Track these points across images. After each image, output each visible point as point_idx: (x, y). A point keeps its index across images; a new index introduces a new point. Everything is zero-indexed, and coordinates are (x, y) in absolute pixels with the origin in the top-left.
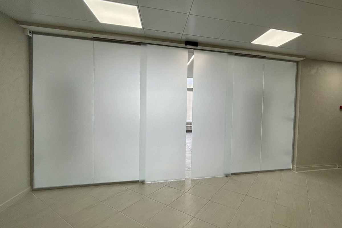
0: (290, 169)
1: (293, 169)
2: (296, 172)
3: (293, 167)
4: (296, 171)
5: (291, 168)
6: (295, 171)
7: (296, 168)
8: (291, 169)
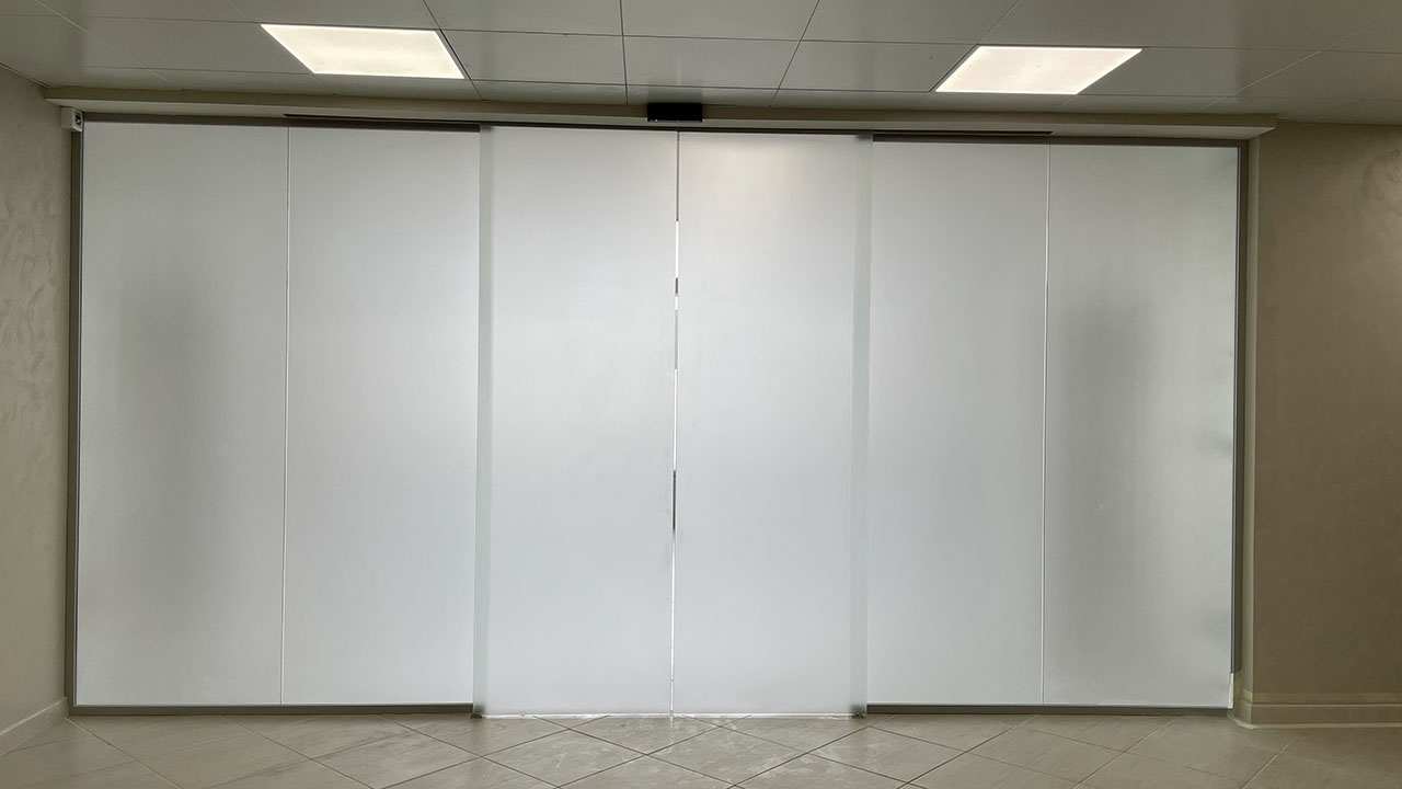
0: (1219, 713)
1: (1237, 711)
2: (1251, 727)
3: (1238, 699)
4: (1252, 723)
5: (1230, 706)
6: (1247, 722)
7: (1250, 705)
8: (1226, 710)
